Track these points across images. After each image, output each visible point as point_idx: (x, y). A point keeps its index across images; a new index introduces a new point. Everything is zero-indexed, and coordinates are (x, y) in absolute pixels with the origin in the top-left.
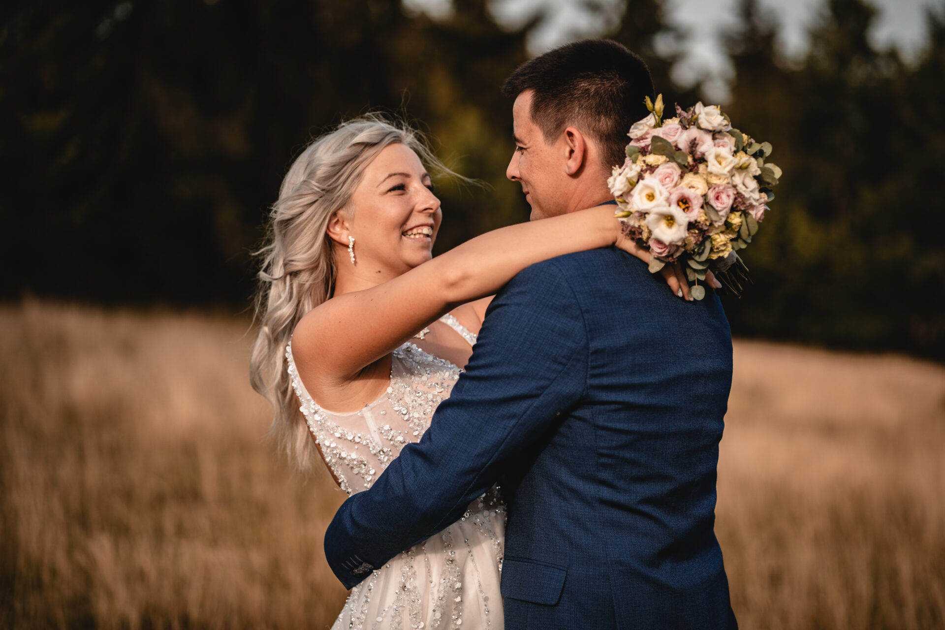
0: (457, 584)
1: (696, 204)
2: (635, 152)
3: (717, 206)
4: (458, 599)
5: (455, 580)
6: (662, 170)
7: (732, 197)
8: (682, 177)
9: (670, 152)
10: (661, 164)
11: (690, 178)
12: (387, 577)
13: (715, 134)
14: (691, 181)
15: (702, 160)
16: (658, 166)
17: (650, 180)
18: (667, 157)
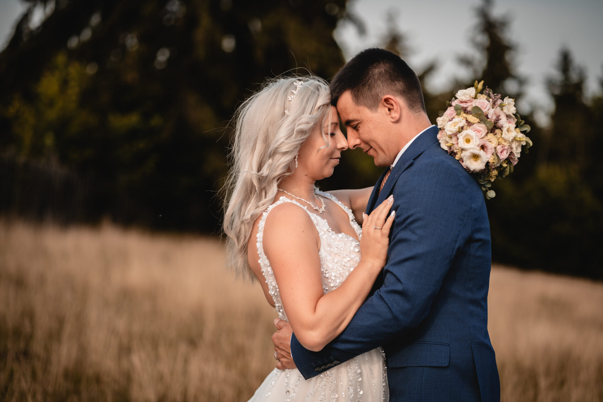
0: (359, 371)
1: (490, 151)
2: (459, 109)
3: (500, 157)
5: (357, 368)
6: (476, 126)
7: (509, 153)
8: (487, 134)
10: (475, 123)
11: (491, 136)
13: (508, 116)
14: (491, 138)
15: (500, 128)
16: (474, 124)
17: (469, 131)
18: (479, 120)
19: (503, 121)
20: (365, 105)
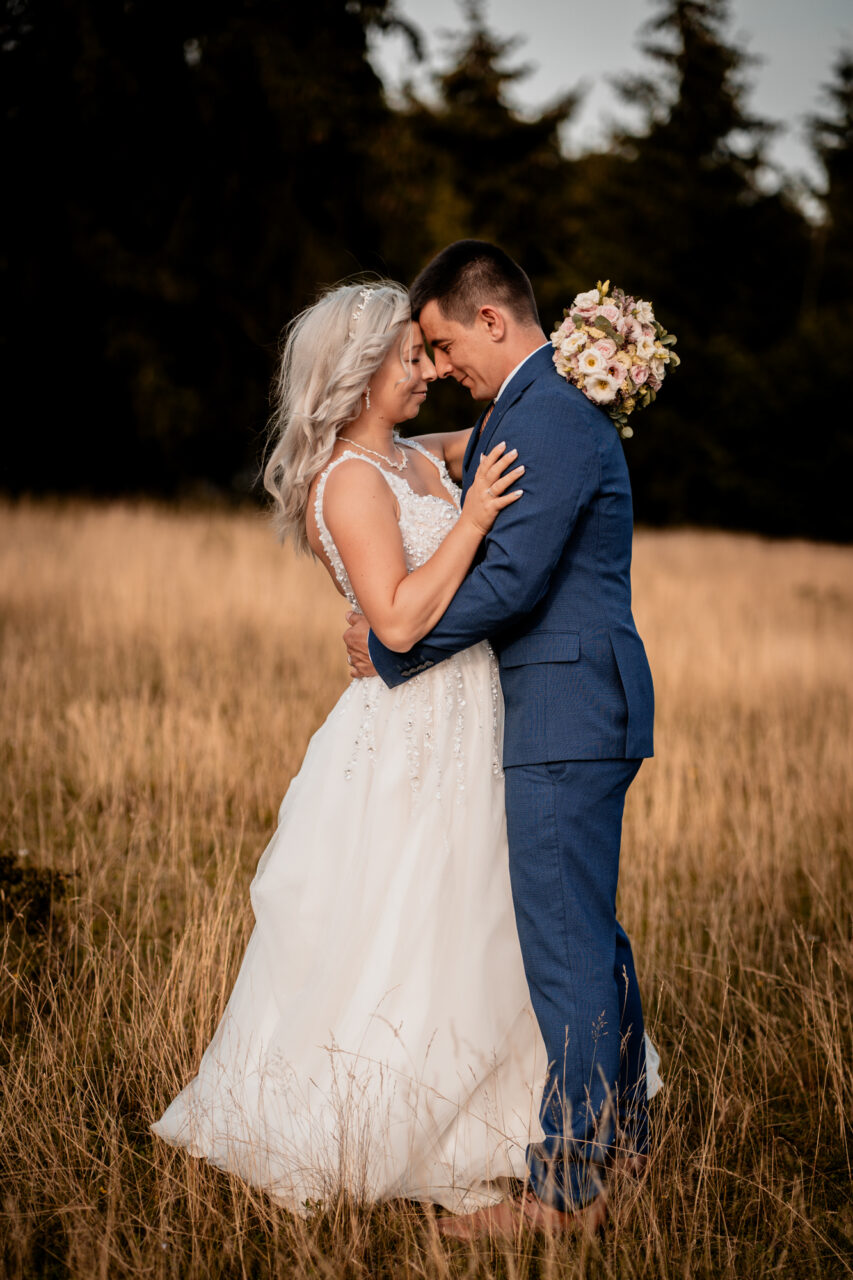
1: (622, 374)
2: (579, 320)
3: (636, 381)
4: (461, 686)
5: (456, 670)
6: (602, 343)
7: (647, 375)
8: (616, 353)
9: (610, 330)
10: (600, 338)
11: (621, 354)
12: (432, 678)
13: (644, 326)
14: (622, 357)
15: (634, 343)
16: (598, 339)
17: (592, 351)
18: (605, 333)
19: (637, 333)
20: (458, 319)
